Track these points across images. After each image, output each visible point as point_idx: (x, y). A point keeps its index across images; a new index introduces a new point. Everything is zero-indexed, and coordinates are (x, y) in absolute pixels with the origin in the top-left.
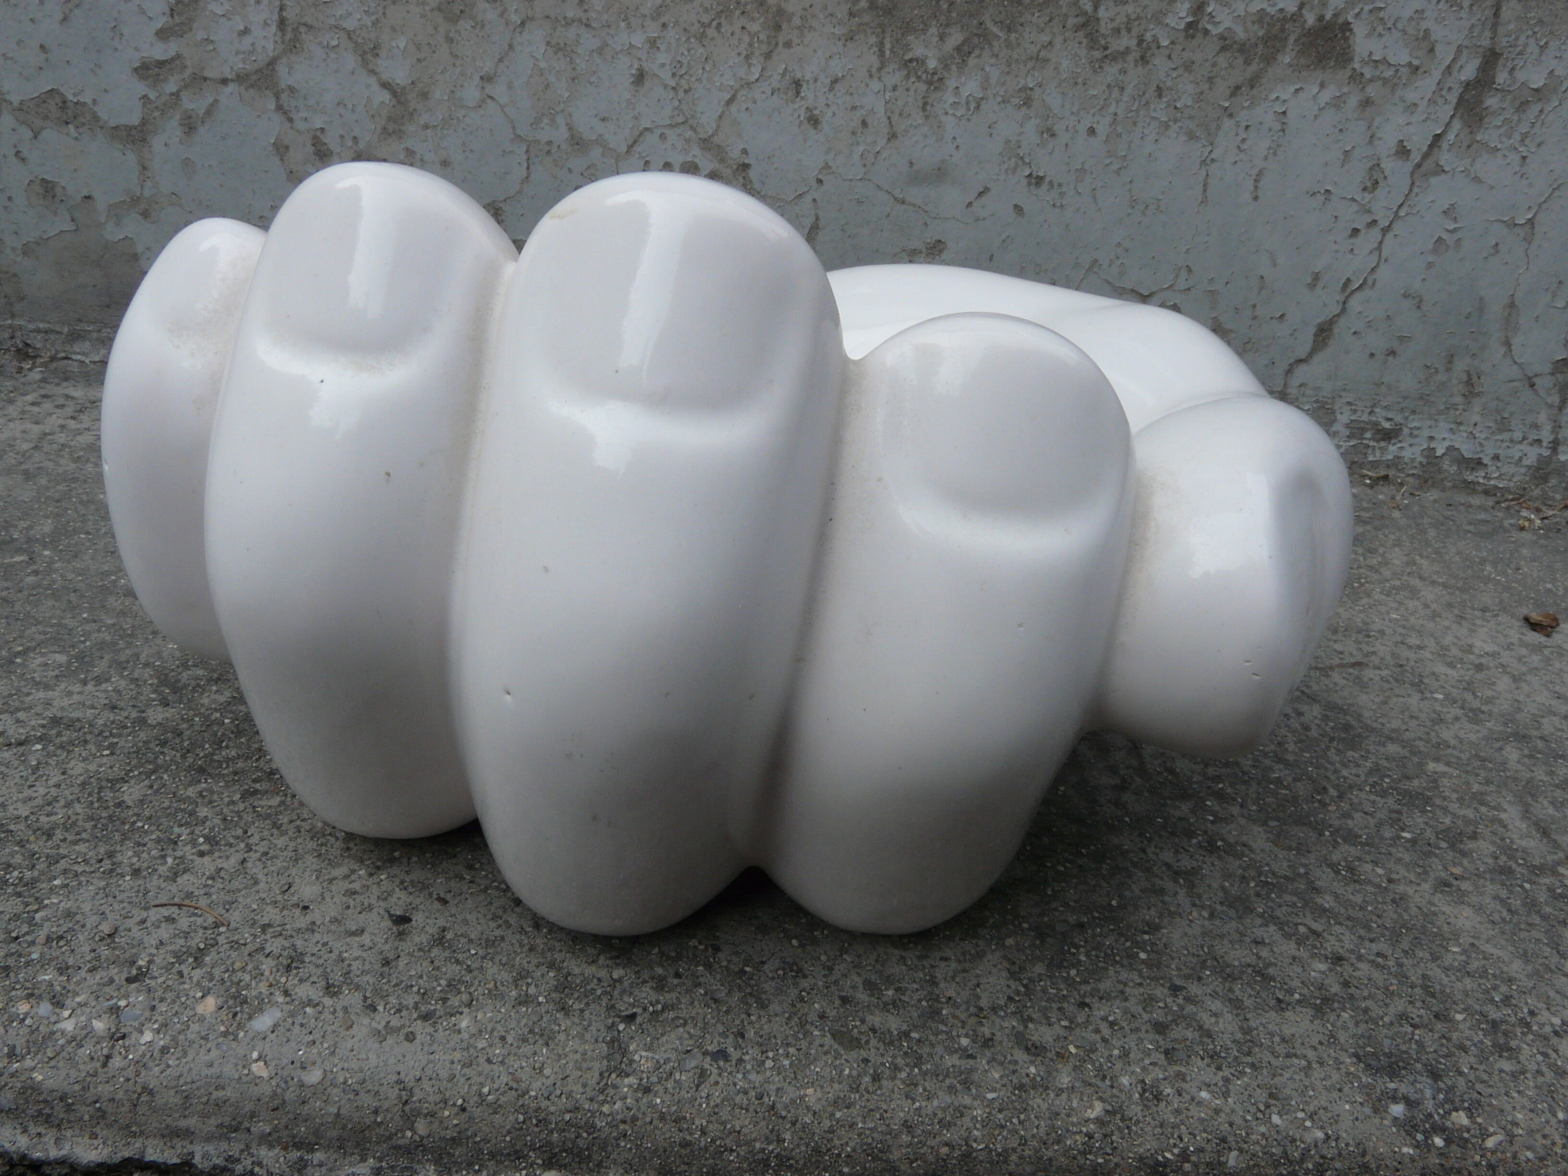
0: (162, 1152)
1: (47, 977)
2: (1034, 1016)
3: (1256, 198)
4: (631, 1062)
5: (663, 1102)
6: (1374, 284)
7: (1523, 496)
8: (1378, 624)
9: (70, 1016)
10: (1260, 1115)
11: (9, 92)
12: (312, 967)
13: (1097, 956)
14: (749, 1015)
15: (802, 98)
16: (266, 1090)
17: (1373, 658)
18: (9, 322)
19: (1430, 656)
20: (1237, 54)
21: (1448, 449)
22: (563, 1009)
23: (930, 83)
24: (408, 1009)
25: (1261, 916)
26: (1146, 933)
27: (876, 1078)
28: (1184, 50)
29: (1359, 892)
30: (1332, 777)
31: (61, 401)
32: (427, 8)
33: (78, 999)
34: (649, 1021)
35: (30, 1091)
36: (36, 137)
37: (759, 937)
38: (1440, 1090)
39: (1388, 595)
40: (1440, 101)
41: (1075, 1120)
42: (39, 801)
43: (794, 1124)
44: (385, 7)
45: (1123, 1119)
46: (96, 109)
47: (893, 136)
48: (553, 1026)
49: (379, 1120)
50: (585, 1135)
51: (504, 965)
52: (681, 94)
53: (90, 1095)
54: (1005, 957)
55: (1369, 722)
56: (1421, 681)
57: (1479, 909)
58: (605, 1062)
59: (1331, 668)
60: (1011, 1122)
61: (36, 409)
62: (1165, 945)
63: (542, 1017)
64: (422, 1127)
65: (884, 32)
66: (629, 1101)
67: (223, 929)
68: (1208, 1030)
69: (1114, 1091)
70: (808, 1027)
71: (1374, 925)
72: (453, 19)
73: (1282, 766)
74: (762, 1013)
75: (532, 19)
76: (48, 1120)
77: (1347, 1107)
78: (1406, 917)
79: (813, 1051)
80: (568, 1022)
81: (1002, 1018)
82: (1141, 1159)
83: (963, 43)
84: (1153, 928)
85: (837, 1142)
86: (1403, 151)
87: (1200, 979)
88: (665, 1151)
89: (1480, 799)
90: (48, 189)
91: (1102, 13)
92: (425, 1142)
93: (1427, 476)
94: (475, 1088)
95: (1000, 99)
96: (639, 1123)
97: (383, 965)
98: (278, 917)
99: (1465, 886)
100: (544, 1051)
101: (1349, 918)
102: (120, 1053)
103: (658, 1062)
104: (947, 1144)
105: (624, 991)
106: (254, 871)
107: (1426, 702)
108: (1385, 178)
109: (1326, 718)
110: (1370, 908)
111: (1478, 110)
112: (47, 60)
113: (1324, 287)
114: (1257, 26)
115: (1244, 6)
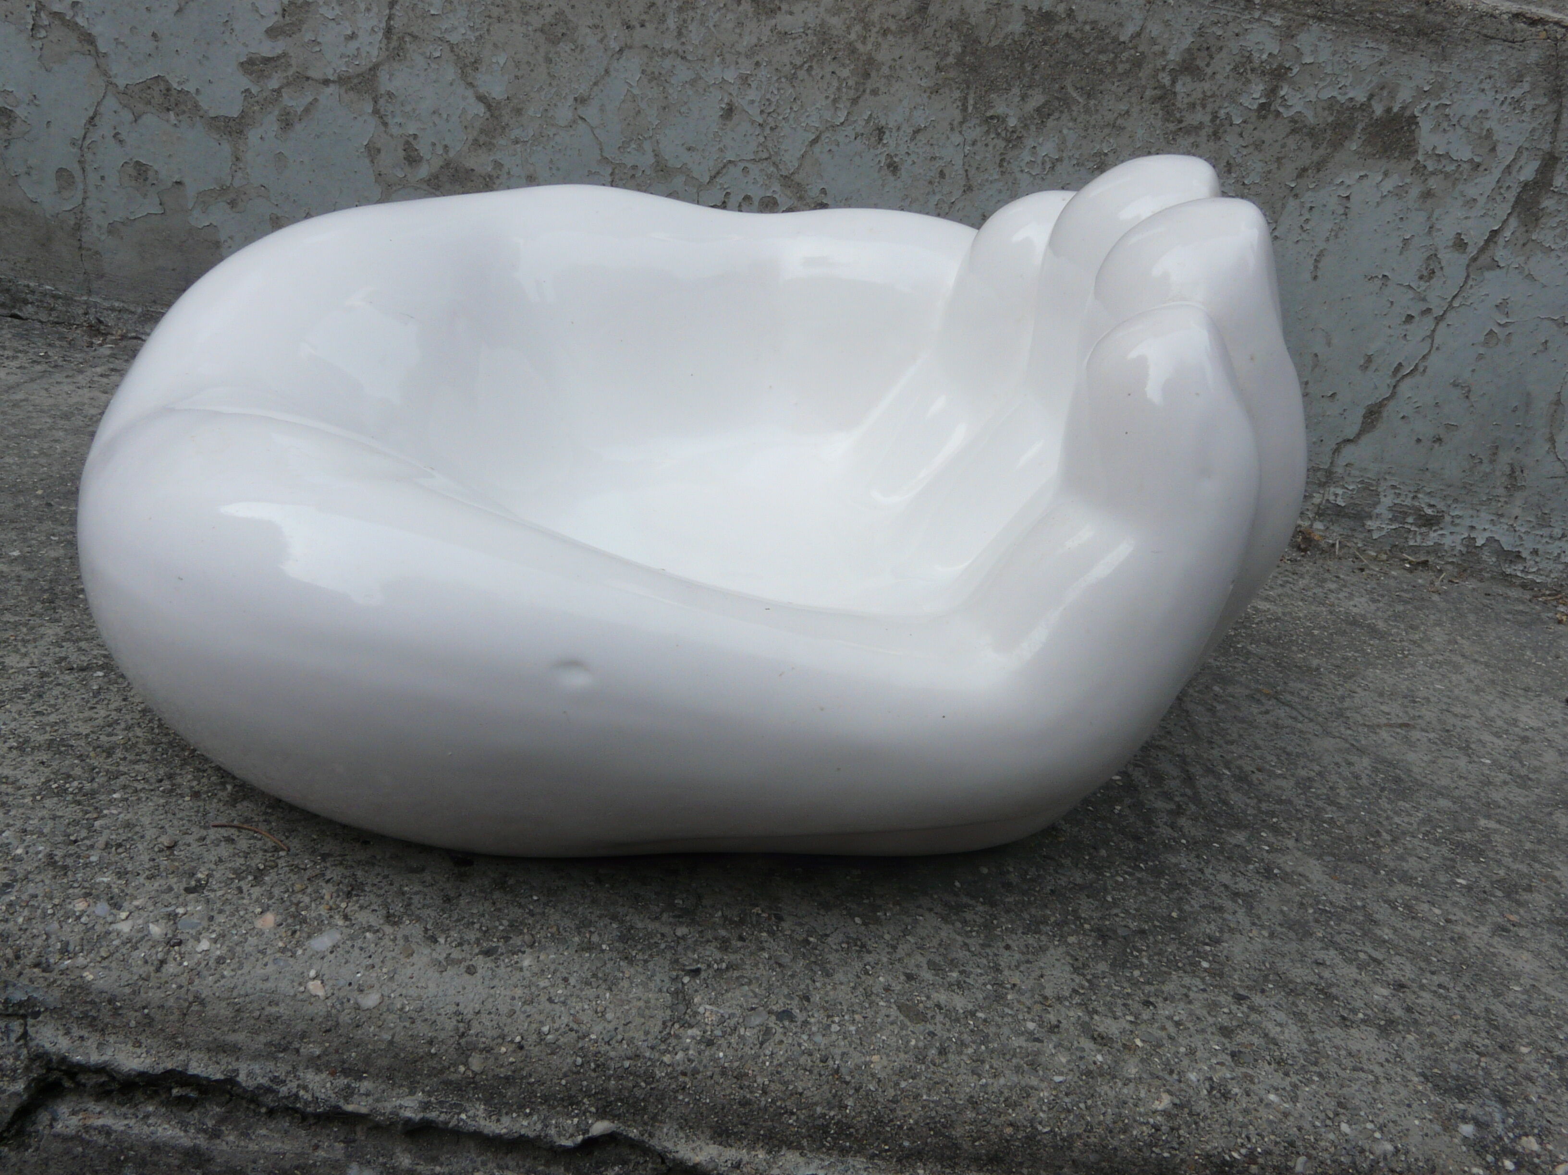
0: (207, 1066)
1: (105, 880)
2: (1099, 1009)
3: (1315, 278)
4: (696, 1014)
5: (725, 1056)
6: (1424, 371)
7: (1560, 592)
8: (1423, 692)
9: (127, 918)
10: (1329, 1122)
11: (116, 76)
12: (372, 896)
13: (1160, 961)
14: (814, 981)
15: (884, 145)
16: (320, 1009)
17: (1420, 721)
18: (85, 298)
19: (1476, 725)
20: (1306, 138)
21: (1487, 539)
22: (626, 958)
23: (1009, 141)
24: (469, 944)
25: (1321, 940)
26: (1207, 944)
27: (942, 1051)
28: (1255, 129)
29: (1416, 927)
30: (1385, 823)
32: (530, 28)
33: (136, 903)
34: (714, 977)
35: (78, 991)
36: (136, 121)
37: (822, 912)
38: (1509, 1115)
39: (1431, 668)
40: (1499, 198)
41: (1142, 1110)
42: (100, 722)
43: (857, 1090)
44: (490, 25)
45: (1190, 1114)
46: (198, 98)
47: (968, 189)
48: (616, 973)
49: (433, 1051)
50: (643, 1084)
51: (566, 913)
52: (767, 131)
53: (139, 1001)
54: (1068, 954)
55: (1419, 777)
56: (1468, 747)
57: (1537, 955)
58: (668, 1012)
59: (1379, 726)
60: (1078, 1108)
61: (105, 380)
62: (1227, 957)
63: (605, 963)
64: (476, 1063)
65: (968, 87)
66: (691, 1052)
67: (282, 853)
68: (1274, 1039)
69: (1182, 1085)
70: (873, 997)
71: (1434, 959)
72: (554, 41)
73: (1335, 809)
74: (827, 980)
75: (630, 47)
76: (91, 1022)
77: (1417, 1122)
78: (1466, 955)
79: (879, 1020)
80: (632, 970)
81: (1068, 1008)
82: (1208, 1156)
83: (1043, 106)
84: (1215, 941)
85: (900, 1113)
86: (1460, 244)
87: (1263, 991)
88: (723, 1109)
89: (1532, 856)
90: (141, 171)
91: (1179, 87)
92: (478, 1078)
93: (1466, 565)
94: (534, 1026)
95: (1075, 162)
96: (699, 1077)
97: (445, 901)
98: (339, 849)
99: (1523, 932)
100: (608, 995)
101: (1409, 951)
102: (175, 959)
103: (722, 1016)
104: (1011, 1124)
105: (687, 948)
107: (1473, 765)
108: (1442, 268)
109: (1376, 770)
110: (1429, 944)
111: (1535, 210)
112: (157, 48)
113: (1376, 370)
114: (1327, 112)
115: (1315, 92)
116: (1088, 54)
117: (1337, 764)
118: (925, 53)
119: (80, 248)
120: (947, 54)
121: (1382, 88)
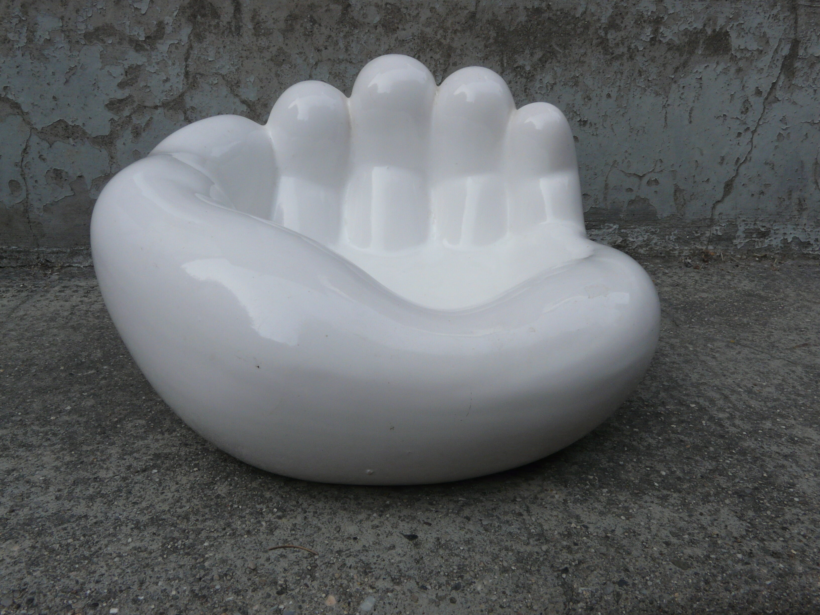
1: (231, 598)
2: (764, 538)
3: (690, 122)
4: (578, 594)
6: (750, 159)
8: (802, 325)
11: (35, 124)
12: (379, 571)
13: (775, 503)
14: (624, 559)
17: (810, 341)
18: (36, 249)
20: (676, 52)
21: (793, 238)
22: (528, 571)
23: (527, 78)
24: (444, 585)
26: (791, 488)
27: (707, 582)
28: (650, 51)
31: (75, 289)
32: (265, 60)
33: (255, 608)
34: (576, 570)
37: (603, 518)
39: (798, 311)
40: (774, 66)
41: (814, 589)
42: (171, 501)
44: (242, 61)
46: (84, 128)
48: (528, 582)
51: (482, 553)
54: (731, 510)
58: (564, 597)
59: (794, 348)
60: (783, 595)
61: (63, 294)
62: (803, 493)
63: (519, 579)
65: (503, 54)
67: (316, 557)
70: (658, 560)
72: (279, 65)
73: (801, 398)
74: (630, 557)
75: (321, 61)
79: (668, 573)
80: (535, 578)
81: (750, 541)
83: (542, 57)
84: (792, 486)
86: (758, 92)
90: (58, 174)
91: (609, 36)
93: (784, 253)
95: (563, 83)
97: (417, 563)
98: (343, 546)
100: (530, 596)
103: (592, 592)
105: (553, 557)
106: (314, 522)
108: (751, 106)
109: (807, 372)
111: (791, 69)
112: (57, 104)
113: (727, 163)
114: (684, 37)
115: (677, 27)
116: (561, 27)
117: (787, 373)
118: (478, 39)
119: (29, 222)
120: (489, 38)
121: (710, 20)
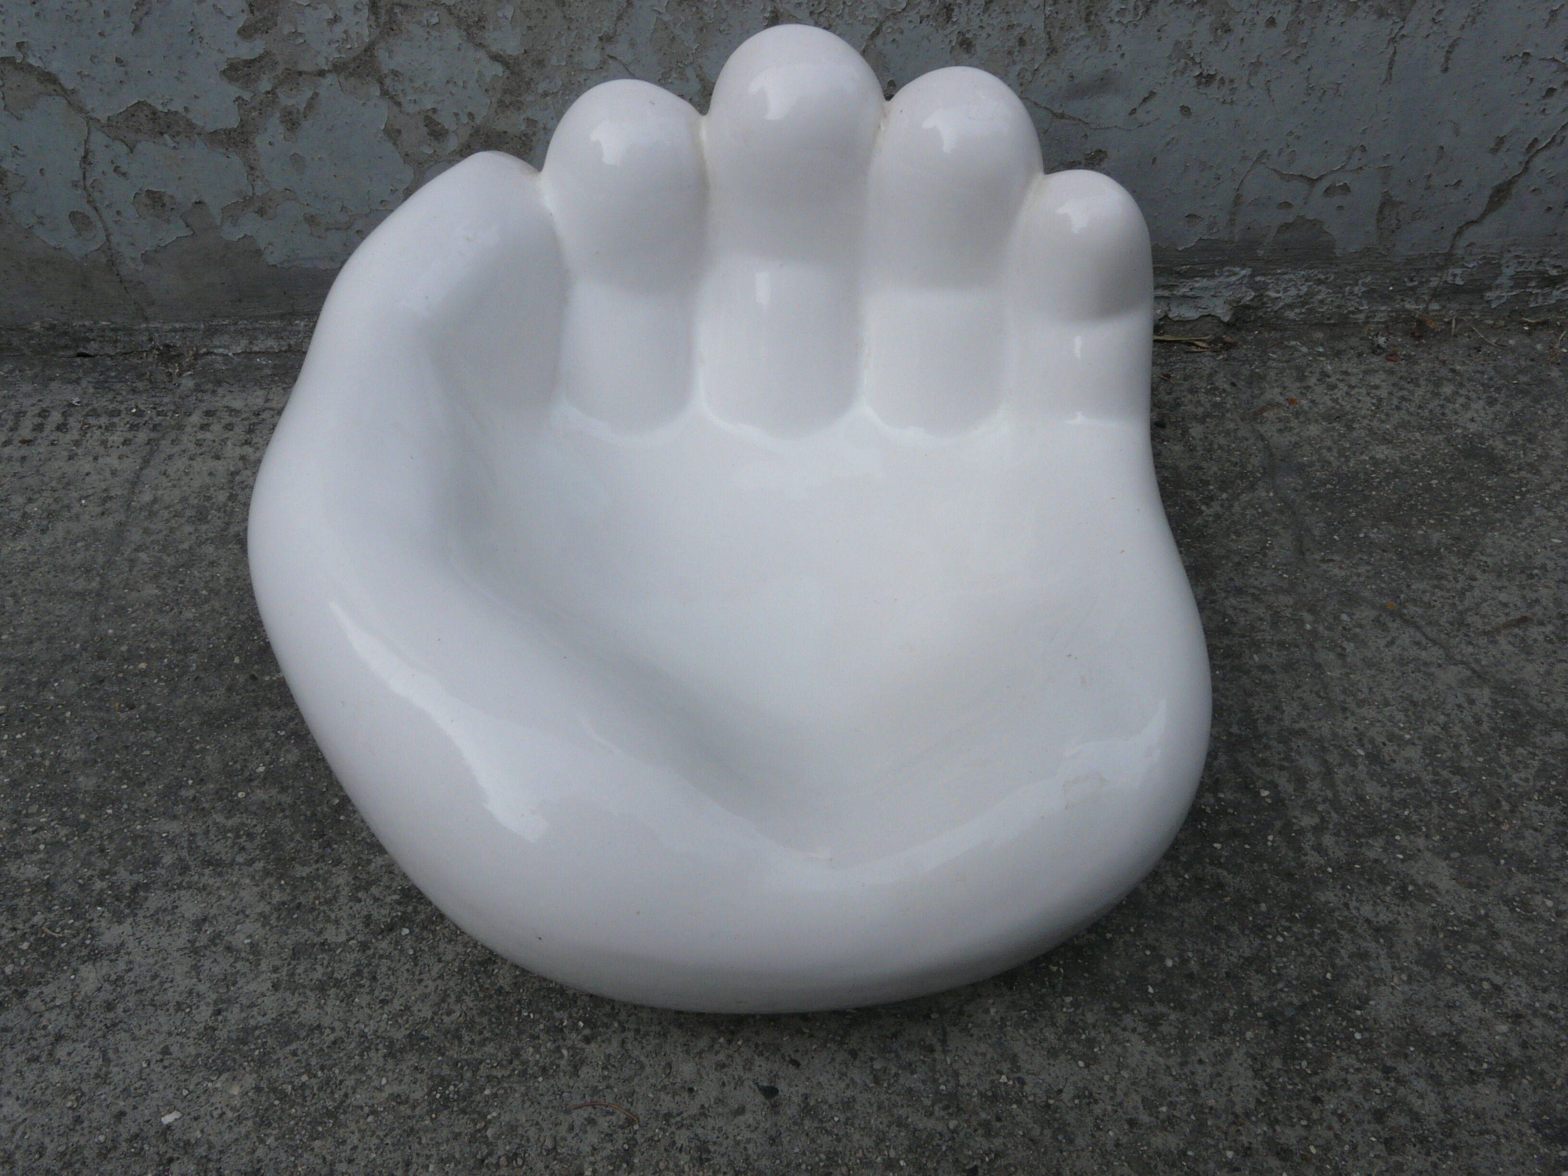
2: (1280, 1117)
3: (1446, 70)
6: (1562, 142)
8: (1540, 556)
11: (93, 110)
13: (1321, 1042)
14: (1061, 1152)
15: (954, 23)
17: (1536, 608)
18: (144, 326)
22: (921, 1169)
25: (1451, 973)
26: (1359, 1008)
29: (1532, 932)
30: (1504, 786)
31: (227, 418)
36: (132, 151)
37: (1052, 1065)
39: (1548, 508)
42: (433, 997)
46: (190, 116)
51: (863, 1129)
54: (1248, 1054)
55: (1535, 703)
59: (1498, 630)
61: (208, 435)
62: (1374, 1019)
67: (636, 1126)
68: (1416, 1113)
71: (1546, 972)
73: (1459, 778)
81: (1255, 1123)
84: (1363, 1002)
87: (1406, 1056)
90: (156, 199)
97: (771, 1145)
98: (674, 1105)
101: (1524, 966)
105: (963, 1145)
106: (635, 1053)
109: (1495, 705)
110: (1542, 951)
112: (126, 73)
113: (1508, 150)
117: (1459, 706)
119: (121, 282)
